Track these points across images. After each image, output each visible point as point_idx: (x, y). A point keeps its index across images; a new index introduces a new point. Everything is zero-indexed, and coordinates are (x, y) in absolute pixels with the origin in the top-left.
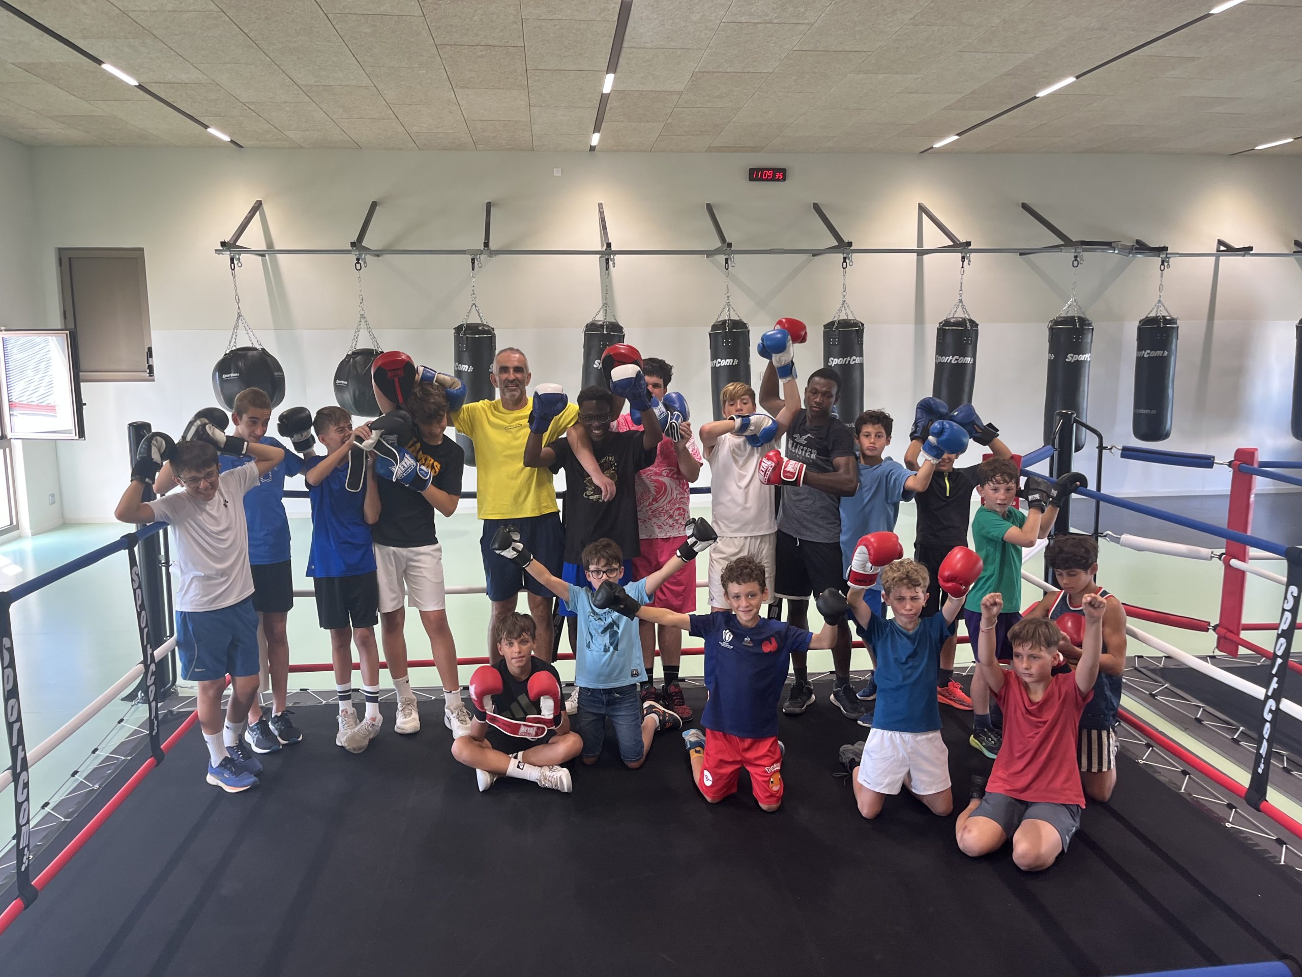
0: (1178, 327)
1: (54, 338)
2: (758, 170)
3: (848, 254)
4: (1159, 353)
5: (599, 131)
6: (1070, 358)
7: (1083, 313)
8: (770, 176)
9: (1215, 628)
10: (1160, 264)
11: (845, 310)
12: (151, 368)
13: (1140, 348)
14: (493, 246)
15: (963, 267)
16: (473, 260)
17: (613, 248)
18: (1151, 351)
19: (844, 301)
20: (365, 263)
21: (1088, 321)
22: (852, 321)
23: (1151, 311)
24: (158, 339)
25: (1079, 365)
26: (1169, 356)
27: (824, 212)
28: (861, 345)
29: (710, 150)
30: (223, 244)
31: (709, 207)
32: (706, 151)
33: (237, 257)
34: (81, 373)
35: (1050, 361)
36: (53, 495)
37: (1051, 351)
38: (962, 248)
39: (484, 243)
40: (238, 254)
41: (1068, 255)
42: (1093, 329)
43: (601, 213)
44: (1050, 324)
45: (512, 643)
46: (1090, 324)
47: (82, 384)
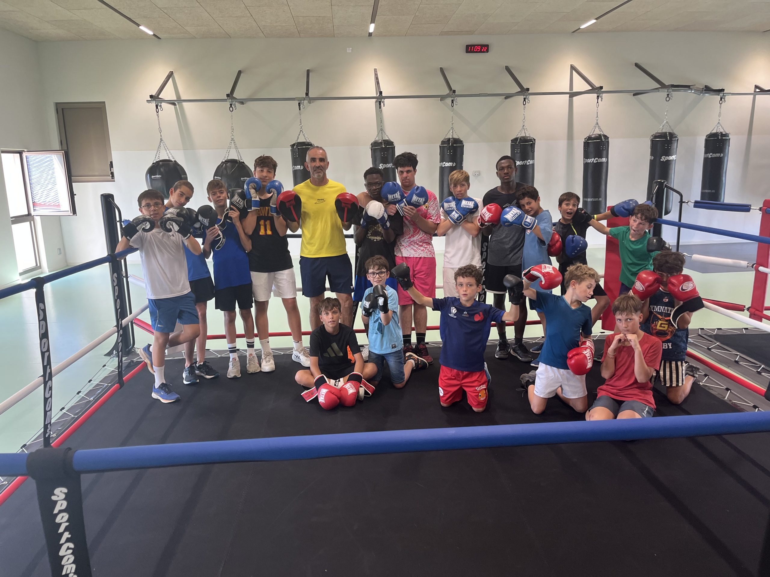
0: (730, 139)
1: (55, 155)
2: (471, 46)
3: (526, 96)
4: (718, 155)
5: (374, 23)
6: (663, 159)
7: (672, 130)
8: (479, 50)
9: (748, 309)
10: (720, 100)
11: (524, 130)
12: (112, 174)
13: (706, 153)
14: (311, 95)
15: (598, 103)
16: (299, 104)
17: (383, 95)
18: (713, 154)
19: (524, 125)
20: (235, 107)
21: (675, 135)
22: (528, 138)
23: (713, 129)
24: (116, 156)
25: (668, 163)
26: (724, 157)
27: (512, 71)
28: (533, 152)
29: (443, 34)
30: (151, 96)
31: (442, 70)
32: (439, 35)
33: (160, 104)
34: (72, 177)
35: (651, 160)
36: (60, 249)
37: (652, 154)
38: (597, 90)
39: (306, 93)
40: (160, 103)
41: (663, 94)
42: (678, 140)
43: (376, 75)
44: (652, 138)
45: (328, 313)
46: (676, 137)
47: (73, 184)
